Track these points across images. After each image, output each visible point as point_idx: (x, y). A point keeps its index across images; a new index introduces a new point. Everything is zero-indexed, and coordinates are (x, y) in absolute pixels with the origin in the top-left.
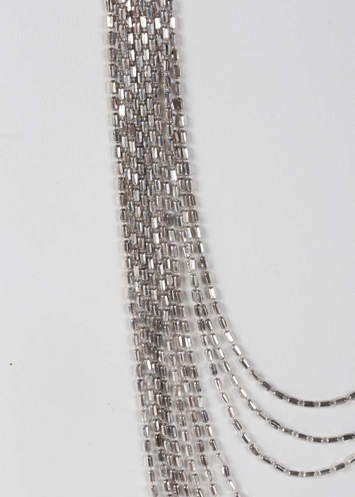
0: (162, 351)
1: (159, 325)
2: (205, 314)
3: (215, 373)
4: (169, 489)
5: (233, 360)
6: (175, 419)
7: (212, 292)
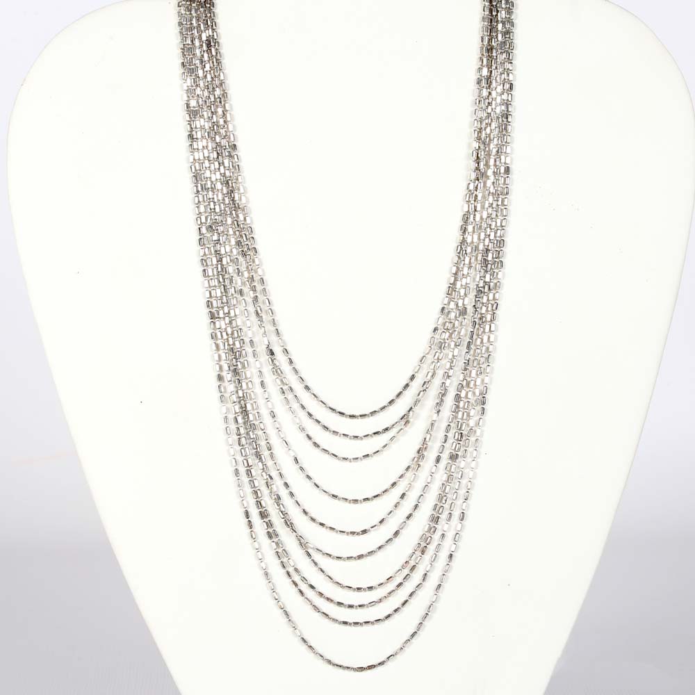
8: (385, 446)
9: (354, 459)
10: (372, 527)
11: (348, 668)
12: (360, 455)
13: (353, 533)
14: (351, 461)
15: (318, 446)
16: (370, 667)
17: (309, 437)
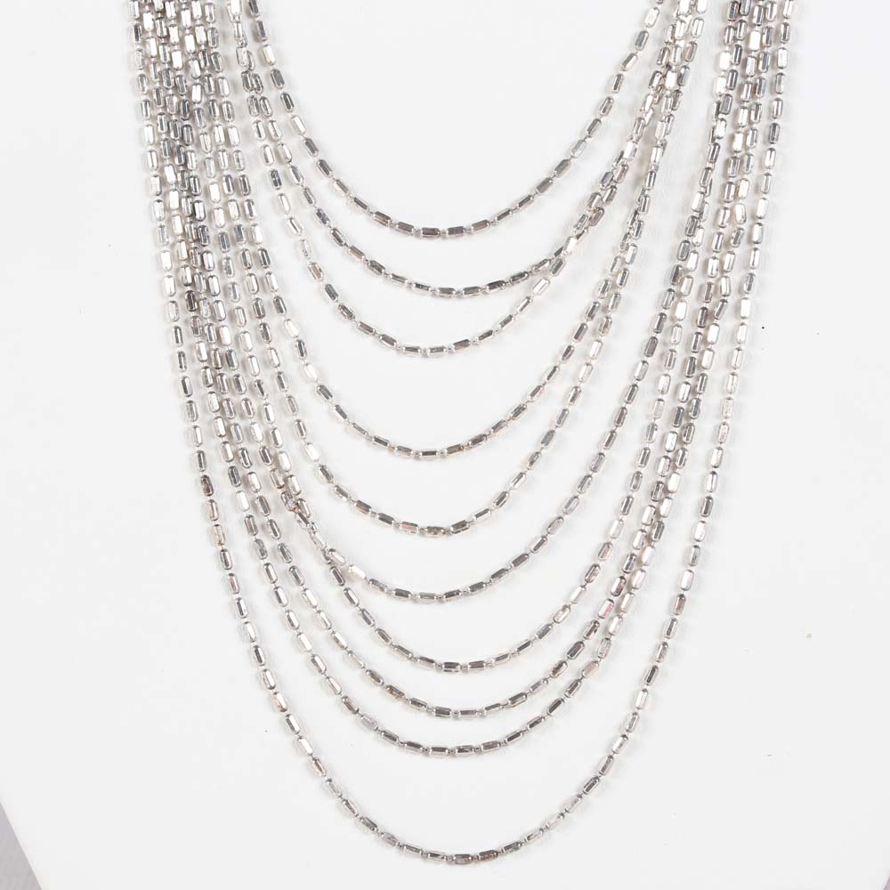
0: (192, 151)
1: (187, 109)
2: (259, 88)
3: (277, 183)
4: (211, 381)
5: (307, 163)
6: (216, 266)
7: (269, 52)
8: (506, 322)
9: (432, 350)
10: (478, 516)
11: (434, 855)
12: (448, 342)
13: (434, 530)
14: (425, 355)
15: (350, 315)
16: (488, 855)
17: (331, 293)
